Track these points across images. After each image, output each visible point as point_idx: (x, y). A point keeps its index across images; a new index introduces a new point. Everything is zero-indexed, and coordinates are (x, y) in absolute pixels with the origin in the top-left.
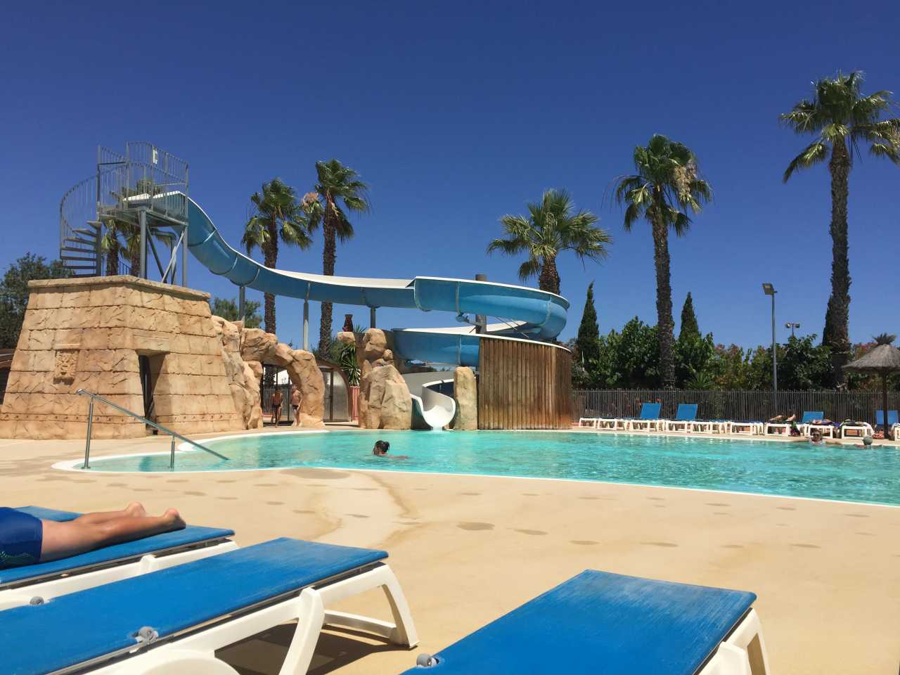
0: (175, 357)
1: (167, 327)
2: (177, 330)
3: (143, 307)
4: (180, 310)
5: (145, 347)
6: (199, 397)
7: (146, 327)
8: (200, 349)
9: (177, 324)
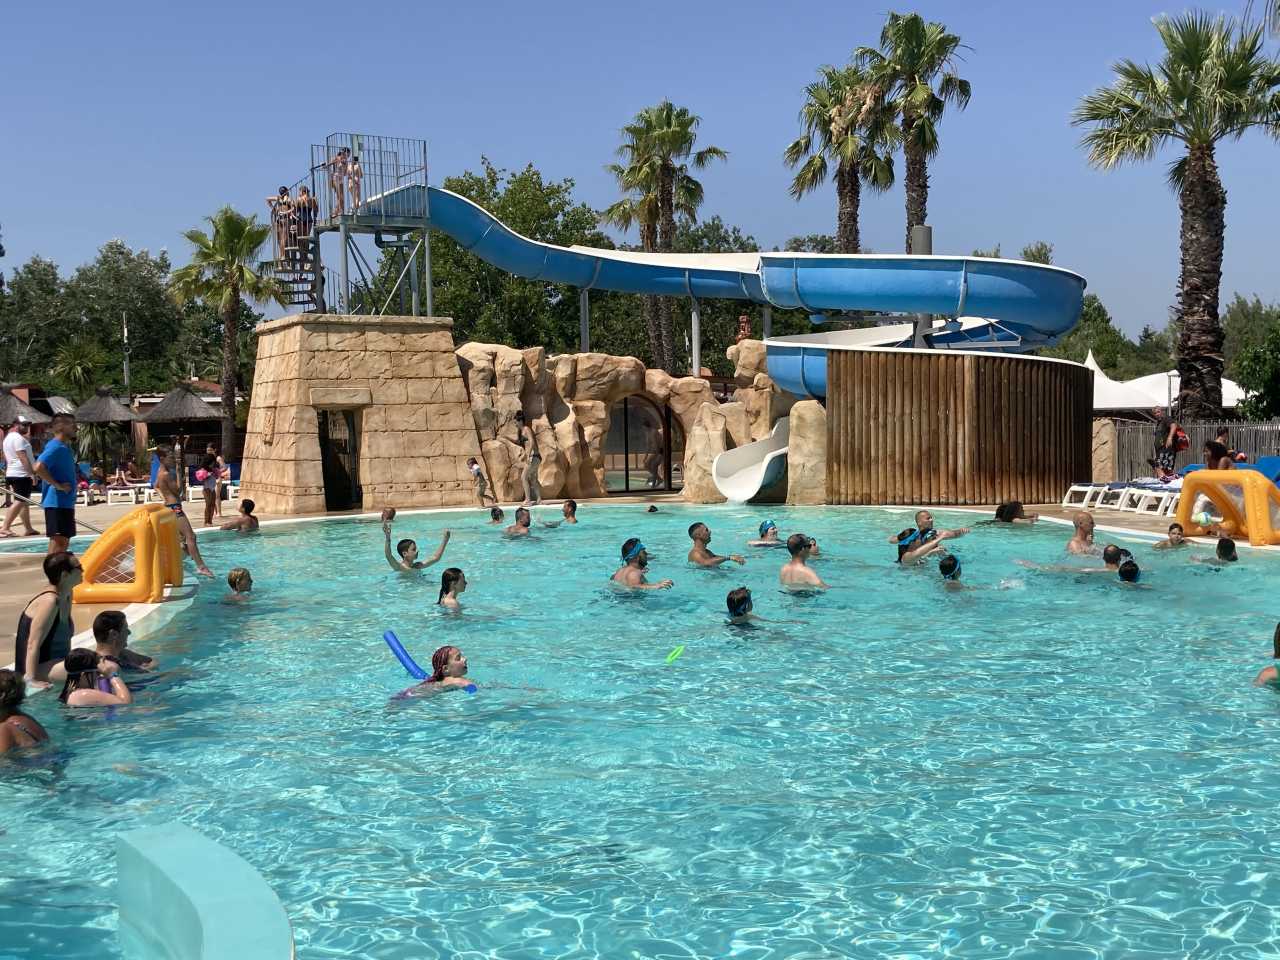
0: (380, 409)
1: (368, 372)
2: (388, 374)
3: (329, 350)
4: (393, 346)
5: (327, 400)
6: (420, 461)
7: (332, 375)
8: (427, 397)
9: (387, 366)
